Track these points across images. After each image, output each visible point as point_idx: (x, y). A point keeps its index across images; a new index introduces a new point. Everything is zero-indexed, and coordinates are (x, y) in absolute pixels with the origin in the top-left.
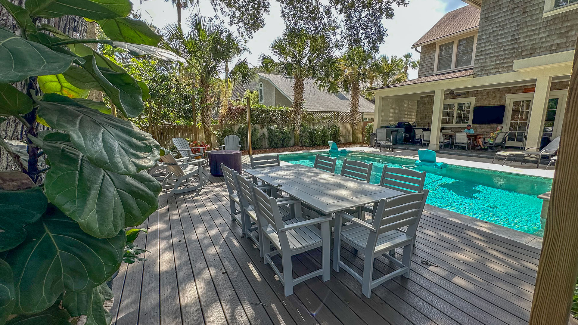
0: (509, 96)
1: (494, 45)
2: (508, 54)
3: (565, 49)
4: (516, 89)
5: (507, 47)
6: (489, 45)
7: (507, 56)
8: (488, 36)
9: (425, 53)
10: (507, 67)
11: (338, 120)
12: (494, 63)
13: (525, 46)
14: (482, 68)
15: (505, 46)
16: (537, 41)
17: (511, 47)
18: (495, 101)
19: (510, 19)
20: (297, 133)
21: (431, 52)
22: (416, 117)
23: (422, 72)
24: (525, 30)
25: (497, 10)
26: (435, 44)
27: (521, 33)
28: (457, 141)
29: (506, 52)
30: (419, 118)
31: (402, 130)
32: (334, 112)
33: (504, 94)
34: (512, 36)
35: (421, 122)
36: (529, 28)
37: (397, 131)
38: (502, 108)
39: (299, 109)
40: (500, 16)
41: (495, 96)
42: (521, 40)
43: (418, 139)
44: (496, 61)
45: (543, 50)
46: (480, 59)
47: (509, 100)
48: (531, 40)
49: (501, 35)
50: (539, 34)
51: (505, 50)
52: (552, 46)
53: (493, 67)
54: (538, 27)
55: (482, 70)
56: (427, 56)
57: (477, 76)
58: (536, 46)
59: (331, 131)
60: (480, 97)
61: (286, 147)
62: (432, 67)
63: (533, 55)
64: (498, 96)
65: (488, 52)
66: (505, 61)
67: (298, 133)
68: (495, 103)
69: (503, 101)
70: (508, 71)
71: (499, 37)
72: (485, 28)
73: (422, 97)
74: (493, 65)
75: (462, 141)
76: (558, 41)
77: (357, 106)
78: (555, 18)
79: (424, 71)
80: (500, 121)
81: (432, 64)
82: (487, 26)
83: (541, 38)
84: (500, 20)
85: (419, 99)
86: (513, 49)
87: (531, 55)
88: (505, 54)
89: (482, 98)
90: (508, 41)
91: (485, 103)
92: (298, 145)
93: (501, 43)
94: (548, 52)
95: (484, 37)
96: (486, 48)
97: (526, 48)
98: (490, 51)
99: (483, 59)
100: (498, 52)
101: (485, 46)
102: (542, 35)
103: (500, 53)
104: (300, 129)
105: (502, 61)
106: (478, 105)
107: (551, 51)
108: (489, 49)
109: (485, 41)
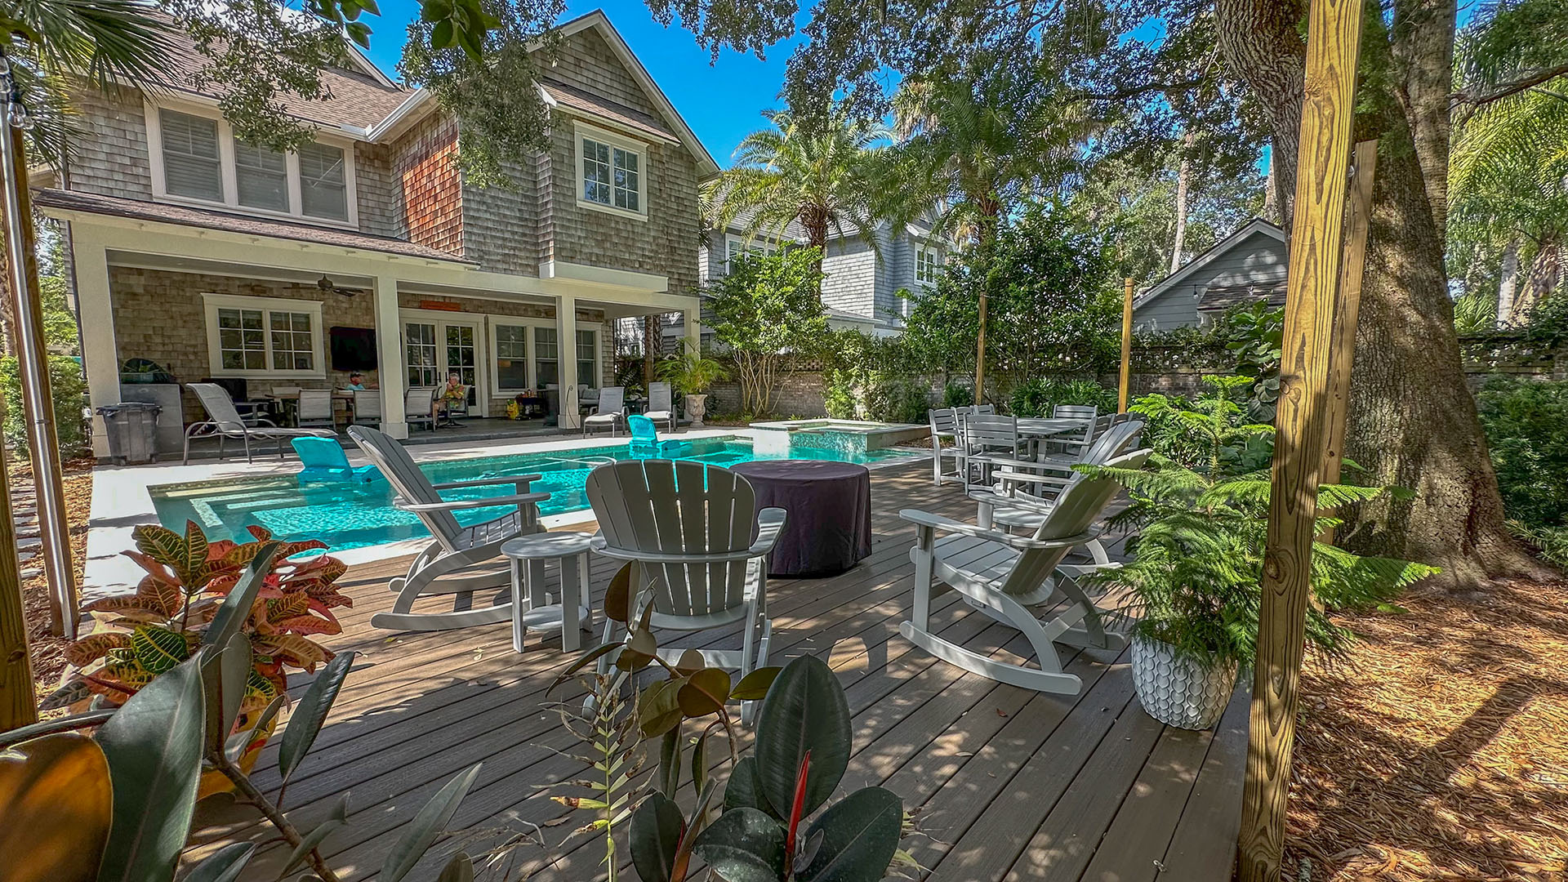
1: (493, 213)
2: (519, 242)
3: (604, 264)
5: (516, 229)
6: (485, 211)
7: (518, 245)
12: (500, 251)
14: (481, 254)
15: (512, 224)
16: (576, 240)
17: (521, 230)
18: (367, 318)
24: (560, 215)
26: (137, 94)
27: (554, 217)
29: (516, 237)
34: (519, 210)
36: (564, 214)
42: (558, 230)
44: (503, 247)
45: (583, 256)
46: (475, 234)
49: (501, 199)
50: (576, 229)
51: (514, 233)
52: (591, 254)
53: (499, 258)
54: (574, 217)
55: (481, 258)
58: (578, 248)
65: (485, 224)
66: (517, 253)
70: (523, 273)
71: (500, 203)
74: (498, 254)
76: (596, 250)
78: (589, 213)
83: (579, 237)
86: (524, 235)
88: (516, 241)
89: (338, 308)
90: (516, 217)
93: (505, 216)
94: (589, 262)
96: (481, 214)
98: (490, 225)
99: (479, 234)
100: (502, 231)
101: (478, 210)
102: (580, 233)
103: (506, 235)
105: (512, 252)
107: (592, 263)
108: (487, 219)
109: (477, 199)
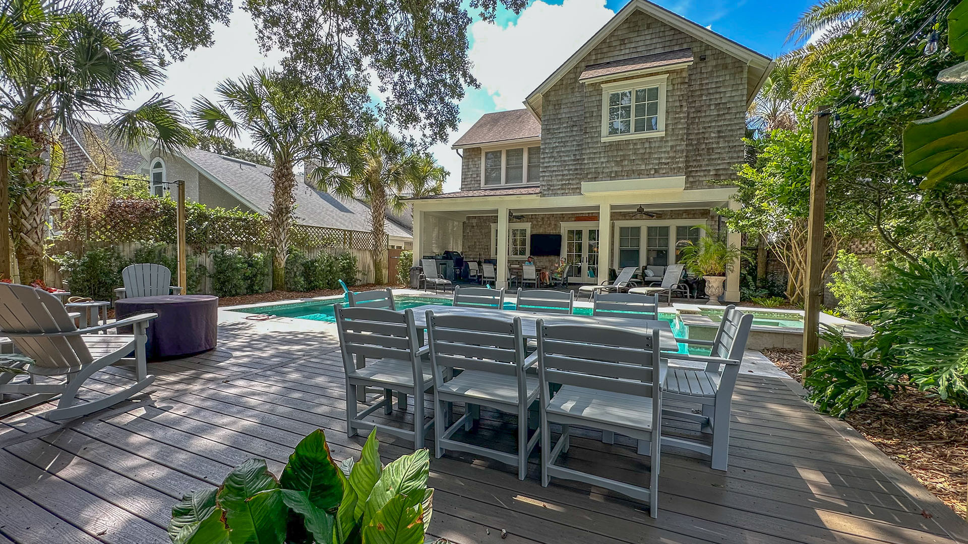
0: (563, 224)
1: (558, 162)
2: (572, 175)
3: (622, 178)
4: (570, 216)
5: (571, 167)
6: (553, 161)
7: (572, 177)
8: (551, 151)
9: (469, 159)
10: (572, 189)
11: (350, 245)
13: (590, 168)
14: (549, 187)
15: (569, 165)
16: (599, 165)
17: (574, 167)
18: (549, 229)
19: (570, 137)
20: (280, 264)
21: (476, 159)
22: (463, 246)
23: (466, 183)
24: (588, 151)
25: (558, 124)
26: (479, 149)
27: (585, 154)
28: (525, 277)
29: (571, 172)
30: (467, 247)
31: (451, 263)
32: (344, 231)
33: (557, 221)
34: (574, 155)
35: (470, 253)
36: (591, 150)
37: (445, 264)
38: (558, 238)
39: (284, 219)
40: (561, 131)
41: (550, 223)
42: (586, 162)
43: (475, 276)
44: (562, 180)
45: (605, 175)
46: (546, 176)
47: (565, 228)
48: (594, 163)
49: (563, 152)
50: (600, 158)
51: (569, 170)
52: (611, 172)
54: (598, 150)
55: (549, 189)
56: (470, 163)
57: (544, 196)
58: (599, 170)
59: (343, 263)
60: (535, 222)
61: (257, 293)
62: (478, 178)
63: (597, 179)
64: (553, 223)
65: (553, 169)
66: (571, 182)
67: (283, 264)
68: (551, 231)
69: (559, 229)
70: (574, 194)
71: (562, 154)
72: (548, 141)
73: (469, 218)
74: (559, 185)
75: (531, 277)
76: (615, 169)
77: (382, 223)
78: (611, 144)
79: (469, 183)
80: (557, 253)
81: (478, 175)
82: (550, 139)
83: (602, 163)
84: (561, 135)
85: (465, 220)
86: (576, 169)
87: (595, 179)
88: (570, 174)
89: (538, 225)
90: (571, 160)
91: (541, 231)
92: (282, 289)
93: (565, 161)
94: (609, 178)
95: (547, 151)
96: (551, 164)
97: (591, 171)
98: (555, 169)
99: (548, 176)
100: (562, 170)
101: (549, 162)
102: (602, 160)
103: (565, 173)
104: (286, 258)
105: (567, 182)
106: (535, 232)
107: (612, 178)
108: (554, 166)
109: (549, 155)
